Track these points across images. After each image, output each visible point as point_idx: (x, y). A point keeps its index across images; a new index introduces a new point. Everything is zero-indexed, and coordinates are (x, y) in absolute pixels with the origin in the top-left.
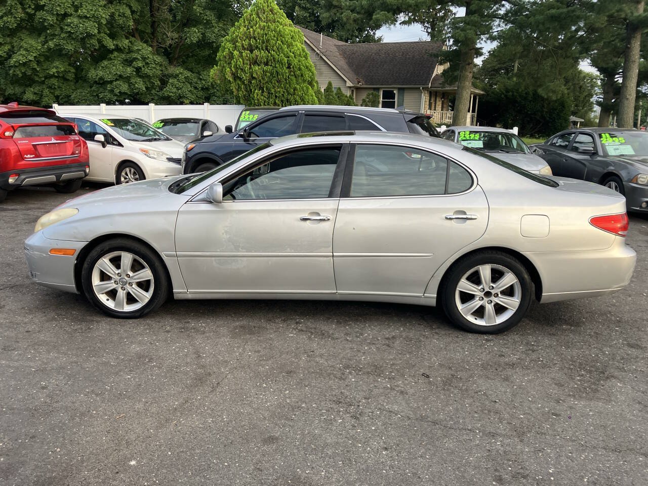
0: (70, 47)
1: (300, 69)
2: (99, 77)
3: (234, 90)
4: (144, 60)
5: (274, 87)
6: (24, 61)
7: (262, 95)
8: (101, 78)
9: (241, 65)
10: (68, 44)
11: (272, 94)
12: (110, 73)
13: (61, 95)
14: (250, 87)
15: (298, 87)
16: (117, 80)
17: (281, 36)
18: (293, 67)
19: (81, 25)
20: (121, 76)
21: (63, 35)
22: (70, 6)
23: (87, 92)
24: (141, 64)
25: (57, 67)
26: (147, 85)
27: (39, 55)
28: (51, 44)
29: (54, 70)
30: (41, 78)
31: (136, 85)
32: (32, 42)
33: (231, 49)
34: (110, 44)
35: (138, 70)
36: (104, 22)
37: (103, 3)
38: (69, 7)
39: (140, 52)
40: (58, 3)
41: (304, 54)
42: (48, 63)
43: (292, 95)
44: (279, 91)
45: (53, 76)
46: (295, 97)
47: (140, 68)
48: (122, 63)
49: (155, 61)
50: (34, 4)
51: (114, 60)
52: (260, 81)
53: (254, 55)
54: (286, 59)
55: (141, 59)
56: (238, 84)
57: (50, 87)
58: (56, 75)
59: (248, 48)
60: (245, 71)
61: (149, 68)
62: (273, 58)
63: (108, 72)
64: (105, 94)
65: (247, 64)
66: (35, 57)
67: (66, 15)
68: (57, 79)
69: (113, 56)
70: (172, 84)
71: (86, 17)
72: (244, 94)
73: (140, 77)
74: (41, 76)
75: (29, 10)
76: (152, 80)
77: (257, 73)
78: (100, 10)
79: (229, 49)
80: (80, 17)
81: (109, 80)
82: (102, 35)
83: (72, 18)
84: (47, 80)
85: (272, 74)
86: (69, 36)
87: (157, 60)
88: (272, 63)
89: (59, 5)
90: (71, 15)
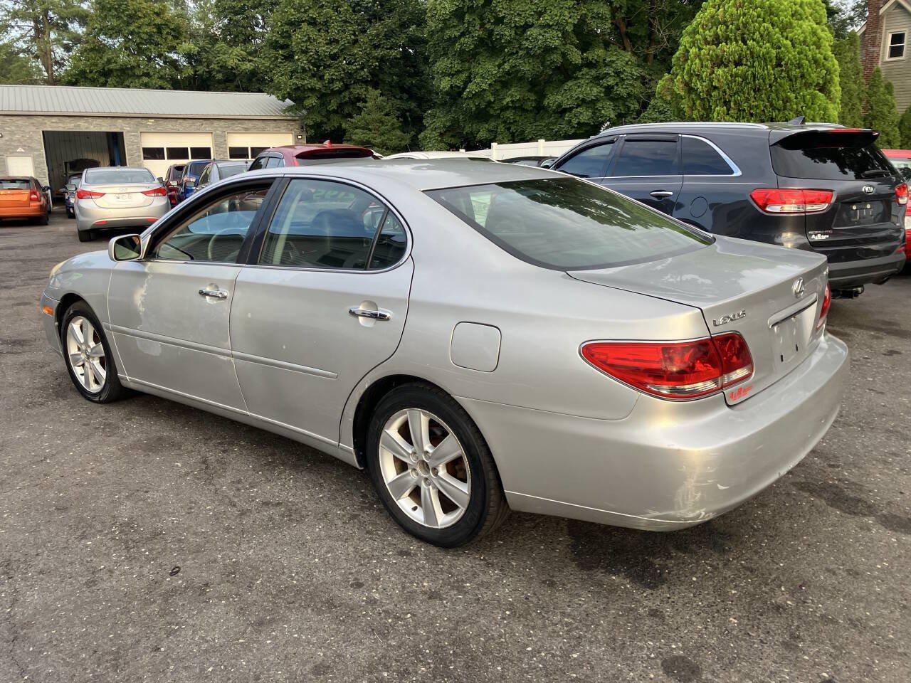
0: (526, 68)
1: (800, 66)
2: (557, 103)
3: (686, 109)
4: (618, 76)
5: (747, 100)
6: (477, 91)
7: (728, 114)
8: (559, 105)
9: (696, 70)
10: (525, 63)
11: (744, 110)
12: (571, 97)
13: (517, 131)
14: (709, 102)
15: (792, 95)
16: (578, 106)
17: (772, 13)
18: (786, 64)
19: (541, 37)
20: (583, 101)
21: (521, 53)
22: (532, 13)
23: (544, 125)
24: (613, 82)
25: (513, 94)
26: (621, 110)
27: (495, 81)
28: (507, 67)
29: (508, 99)
30: (496, 110)
31: (603, 112)
32: (489, 66)
33: (687, 45)
34: (576, 56)
35: (609, 89)
36: (569, 29)
37: (570, 4)
38: (531, 15)
39: (614, 65)
40: (517, 12)
41: (815, 39)
42: (505, 90)
43: (779, 110)
44: (756, 106)
45: (507, 108)
46: (786, 112)
47: (613, 87)
48: (591, 82)
49: (633, 75)
50: (494, 16)
51: (582, 78)
52: (724, 92)
53: (718, 52)
54: (774, 51)
55: (613, 74)
56: (693, 99)
57: (505, 122)
58: (511, 105)
59: (713, 41)
60: (702, 78)
61: (624, 86)
62: (751, 53)
63: (569, 97)
64: (562, 126)
65: (707, 66)
66: (490, 85)
67: (527, 26)
68: (514, 111)
69: (581, 73)
70: (654, 107)
71: (549, 26)
72: (701, 113)
73: (612, 99)
74: (496, 108)
75: (488, 26)
76: (627, 103)
77: (719, 81)
78: (566, 13)
79: (685, 46)
80: (542, 27)
81: (568, 107)
82: (568, 46)
83: (532, 29)
84: (503, 113)
85: (745, 78)
86: (528, 53)
87: (636, 74)
88: (747, 60)
89: (518, 14)
90: (532, 25)
